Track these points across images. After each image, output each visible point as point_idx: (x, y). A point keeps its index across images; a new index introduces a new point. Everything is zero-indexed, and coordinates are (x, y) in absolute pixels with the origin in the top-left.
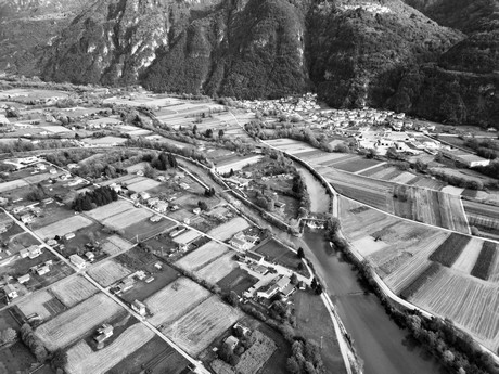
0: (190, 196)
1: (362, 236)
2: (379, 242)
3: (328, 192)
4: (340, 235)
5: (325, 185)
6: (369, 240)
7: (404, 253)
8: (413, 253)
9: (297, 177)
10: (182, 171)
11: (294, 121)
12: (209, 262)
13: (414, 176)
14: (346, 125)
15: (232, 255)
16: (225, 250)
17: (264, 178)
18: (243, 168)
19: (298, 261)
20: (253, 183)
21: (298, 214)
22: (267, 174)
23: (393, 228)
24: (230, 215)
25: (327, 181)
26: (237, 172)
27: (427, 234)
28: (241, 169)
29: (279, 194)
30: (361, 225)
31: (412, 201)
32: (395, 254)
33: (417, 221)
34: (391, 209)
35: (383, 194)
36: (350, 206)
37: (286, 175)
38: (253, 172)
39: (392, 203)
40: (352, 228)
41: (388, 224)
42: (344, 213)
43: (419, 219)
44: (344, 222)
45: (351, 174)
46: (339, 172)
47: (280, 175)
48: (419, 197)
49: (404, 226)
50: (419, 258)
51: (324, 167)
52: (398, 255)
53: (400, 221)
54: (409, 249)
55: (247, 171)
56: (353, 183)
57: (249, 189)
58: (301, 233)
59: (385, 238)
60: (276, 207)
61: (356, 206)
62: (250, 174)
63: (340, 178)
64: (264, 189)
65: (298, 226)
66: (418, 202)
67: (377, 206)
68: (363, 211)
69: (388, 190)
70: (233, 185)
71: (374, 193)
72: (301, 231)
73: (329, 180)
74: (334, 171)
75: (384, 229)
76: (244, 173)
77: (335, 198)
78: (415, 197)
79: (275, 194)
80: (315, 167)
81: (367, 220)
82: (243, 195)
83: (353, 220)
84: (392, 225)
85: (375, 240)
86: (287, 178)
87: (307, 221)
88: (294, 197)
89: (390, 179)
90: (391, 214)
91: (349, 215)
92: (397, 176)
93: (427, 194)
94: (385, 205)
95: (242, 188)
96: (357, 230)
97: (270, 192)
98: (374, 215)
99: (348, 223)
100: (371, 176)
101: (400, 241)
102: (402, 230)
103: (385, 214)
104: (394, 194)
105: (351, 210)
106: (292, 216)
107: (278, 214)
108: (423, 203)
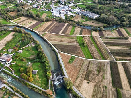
1: (81, 82)
2: (91, 83)
3: (54, 50)
4: (74, 88)
5: (51, 46)
6: (85, 84)
7: (103, 87)
8: (106, 85)
9: (37, 48)
11: (22, 5)
13: (80, 29)
14: (44, 4)
17: (21, 51)
20: (14, 58)
21: (47, 77)
22: (20, 47)
23: (89, 68)
26: (3, 50)
27: (102, 67)
28: (4, 46)
29: (32, 63)
30: (77, 72)
31: (87, 46)
32: (101, 91)
33: (95, 59)
34: (82, 54)
35: (75, 44)
36: (67, 59)
37: (30, 44)
38: (12, 47)
39: (81, 50)
40: (75, 77)
41: (87, 67)
42: (67, 65)
43: (95, 57)
44: (70, 73)
45: (58, 35)
46: (53, 35)
47: (28, 46)
48: (88, 42)
49: (92, 65)
50: (110, 88)
51: (46, 33)
52: (102, 91)
53: (90, 62)
54: (103, 82)
55: (8, 48)
56: (61, 41)
57: (13, 64)
58: (53, 94)
59: (90, 78)
60: (33, 75)
61: (69, 57)
62: (10, 50)
63: (55, 39)
64: (22, 60)
65: (50, 88)
66: (89, 45)
67: (77, 55)
68: (73, 60)
69: (76, 41)
70: (3, 63)
71: (72, 45)
72: (53, 91)
73: (51, 42)
74: (51, 34)
75: (87, 71)
76: (7, 50)
77: (59, 55)
78: (86, 43)
79: (30, 63)
80: (42, 34)
81: (78, 67)
82: (11, 71)
83: (72, 70)
84: (88, 67)
85: (88, 83)
86: (32, 46)
87: (53, 81)
88: (40, 62)
89: (73, 33)
90: (84, 58)
91: (69, 67)
92: (74, 31)
93: (89, 39)
94: (79, 52)
95: (9, 65)
96: (77, 77)
97: (26, 62)
98: (79, 62)
99: (71, 73)
100: (66, 34)
101: (97, 78)
102: (93, 68)
103: (82, 59)
104: (79, 43)
105: (68, 61)
106: (44, 79)
107: (36, 81)
108: (91, 45)
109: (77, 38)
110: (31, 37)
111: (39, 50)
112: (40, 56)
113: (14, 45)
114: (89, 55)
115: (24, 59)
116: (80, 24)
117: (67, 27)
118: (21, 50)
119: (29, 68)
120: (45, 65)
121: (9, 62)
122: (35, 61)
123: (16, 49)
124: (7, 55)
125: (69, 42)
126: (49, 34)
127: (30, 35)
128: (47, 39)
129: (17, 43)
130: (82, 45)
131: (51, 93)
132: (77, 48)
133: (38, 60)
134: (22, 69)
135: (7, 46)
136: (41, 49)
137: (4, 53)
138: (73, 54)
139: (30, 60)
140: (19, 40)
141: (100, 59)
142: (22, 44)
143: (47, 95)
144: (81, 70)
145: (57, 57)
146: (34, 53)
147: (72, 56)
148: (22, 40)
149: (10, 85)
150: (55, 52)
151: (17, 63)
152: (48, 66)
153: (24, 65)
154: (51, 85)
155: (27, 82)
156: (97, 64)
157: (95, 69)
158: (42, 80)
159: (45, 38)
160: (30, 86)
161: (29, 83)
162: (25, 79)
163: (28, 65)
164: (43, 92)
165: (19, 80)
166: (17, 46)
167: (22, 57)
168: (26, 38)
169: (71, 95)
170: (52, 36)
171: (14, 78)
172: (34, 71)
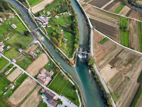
0: (16, 35)
1: (104, 65)
2: (114, 69)
3: (88, 25)
4: (95, 67)
5: (87, 20)
6: (108, 67)
7: (126, 77)
8: (130, 77)
9: (72, 18)
10: (13, 12)
12: (26, 98)
13: (129, 9)
15: (38, 90)
16: (35, 84)
17: (57, 17)
18: (45, 7)
19: (73, 91)
20: (50, 21)
21: (73, 48)
22: (58, 13)
23: (120, 55)
24: (38, 51)
25: (88, 16)
26: (42, 11)
27: (136, 59)
28: (44, 8)
29: (64, 31)
30: (104, 54)
31: (129, 31)
32: (121, 79)
33: (131, 48)
34: (119, 39)
35: (115, 26)
36: (99, 38)
37: (67, 12)
38: (51, 10)
39: (119, 34)
40: (100, 57)
41: (117, 53)
42: (96, 45)
43: (132, 46)
44: (96, 53)
45: (100, 9)
46: (94, 8)
47: (65, 13)
48: (132, 27)
49: (125, 53)
50: (133, 81)
51: (86, 4)
52: (123, 80)
53: (123, 49)
54: (128, 73)
55: (48, 10)
56: (100, 18)
57: (48, 26)
58: (75, 63)
59: (116, 65)
60: (62, 42)
61: (102, 38)
62: (49, 13)
63: (94, 13)
64: (56, 26)
65: (73, 58)
66: (132, 31)
67: (112, 37)
68: (106, 41)
69: (117, 22)
70: (40, 23)
71: (111, 25)
72: (75, 62)
73: (89, 15)
74: (91, 7)
75: (116, 57)
76: (46, 13)
77: (92, 32)
78: (130, 28)
79: (62, 30)
80: (82, 4)
81: (107, 50)
82: (45, 33)
83: (100, 50)
84: (119, 53)
85: (112, 68)
86: (68, 15)
87: (78, 53)
88: (72, 33)
89: (118, 12)
90: (118, 43)
91: (98, 47)
92: (121, 9)
93: (135, 24)
94: (116, 36)
95: (45, 26)
96: (102, 59)
97: (59, 29)
98: (111, 45)
99: (98, 53)
100: (109, 10)
101: (123, 67)
102: (124, 57)
103: (116, 44)
104: (120, 25)
105: (99, 41)
106: (71, 49)
107: (64, 49)
108: (134, 32)
109: (121, 19)
110: (71, 5)
111: (74, 21)
112: (73, 26)
113: (53, 8)
114: (126, 43)
115: (58, 26)
116: (132, 3)
117: (114, 3)
118: (57, 15)
119: (61, 35)
120: (75, 37)
121: (45, 24)
122: (67, 30)
123: (53, 13)
124: (45, 17)
125: (108, 21)
126: (90, 6)
127: (70, 2)
128: (86, 12)
129: (55, 8)
130: (124, 28)
131: (73, 62)
132: (115, 31)
133: (70, 30)
134: (54, 33)
135: (47, 8)
136: (76, 20)
137: (43, 14)
138: (108, 35)
139: (63, 28)
140: (58, 4)
141: (137, 51)
142: (60, 10)
143: (69, 62)
144: (109, 54)
145: (89, 33)
146: (68, 22)
147: (106, 38)
148: (61, 5)
149: (42, 43)
150: (89, 28)
151: (52, 27)
152: (78, 39)
153: (56, 30)
154: (75, 56)
155: (55, 46)
156: (131, 54)
157: (126, 58)
158: (68, 50)
159: (84, 10)
160: (57, 50)
161: (57, 47)
162: (55, 43)
163: (60, 32)
164: (66, 58)
165: (50, 42)
166: (55, 11)
167: (57, 23)
168: (65, 5)
169: (90, 71)
170: (92, 9)
171: (46, 38)
172: (64, 39)
